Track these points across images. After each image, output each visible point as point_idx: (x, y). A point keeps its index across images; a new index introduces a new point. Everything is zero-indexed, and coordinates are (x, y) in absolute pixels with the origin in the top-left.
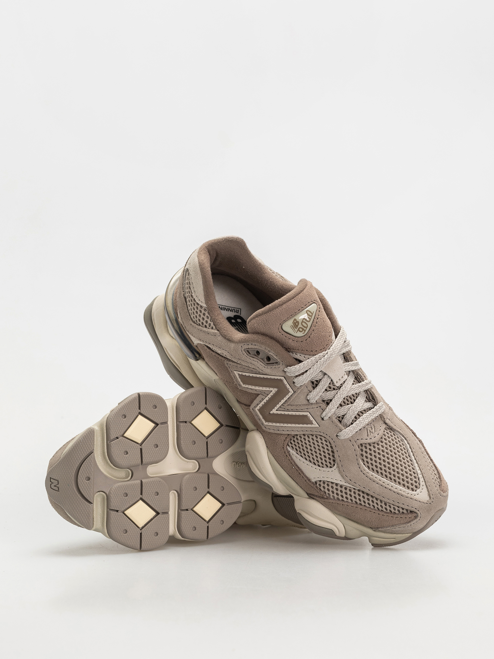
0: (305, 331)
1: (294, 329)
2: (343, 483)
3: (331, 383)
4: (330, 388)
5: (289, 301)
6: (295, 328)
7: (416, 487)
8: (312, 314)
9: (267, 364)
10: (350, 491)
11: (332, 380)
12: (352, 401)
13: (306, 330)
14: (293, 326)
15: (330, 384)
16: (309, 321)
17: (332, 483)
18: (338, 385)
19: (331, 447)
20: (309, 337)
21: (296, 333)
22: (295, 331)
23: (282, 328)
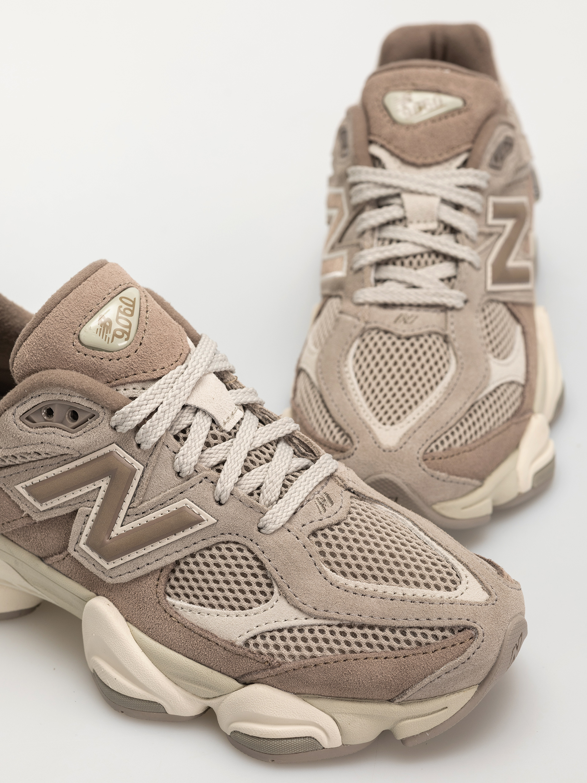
0: (128, 334)
1: (106, 336)
2: (302, 621)
3: (214, 428)
4: (215, 437)
5: (78, 286)
6: (107, 333)
7: (454, 582)
8: (134, 302)
9: (74, 428)
10: (322, 631)
11: (213, 421)
12: (268, 456)
13: (130, 332)
14: (101, 329)
15: (211, 429)
16: (132, 315)
17: (280, 630)
18: (228, 427)
19: (256, 559)
20: (141, 344)
21: (112, 341)
22: (109, 338)
23: (80, 342)
